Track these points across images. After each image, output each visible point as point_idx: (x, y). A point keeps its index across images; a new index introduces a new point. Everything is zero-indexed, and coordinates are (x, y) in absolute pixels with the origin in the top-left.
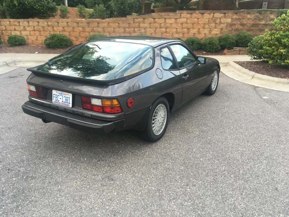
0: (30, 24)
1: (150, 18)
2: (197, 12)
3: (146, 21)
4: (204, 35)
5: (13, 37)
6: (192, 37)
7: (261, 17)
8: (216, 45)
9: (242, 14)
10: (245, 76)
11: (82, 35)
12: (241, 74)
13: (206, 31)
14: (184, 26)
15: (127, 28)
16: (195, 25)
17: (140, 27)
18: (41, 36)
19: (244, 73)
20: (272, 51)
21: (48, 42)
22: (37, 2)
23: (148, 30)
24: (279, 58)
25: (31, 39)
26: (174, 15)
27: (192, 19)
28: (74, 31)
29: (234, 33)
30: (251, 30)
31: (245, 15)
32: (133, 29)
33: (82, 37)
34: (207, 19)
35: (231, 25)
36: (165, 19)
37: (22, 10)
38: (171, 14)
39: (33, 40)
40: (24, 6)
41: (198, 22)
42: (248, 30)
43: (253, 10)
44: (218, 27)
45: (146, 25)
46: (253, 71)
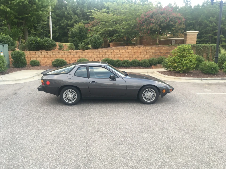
0: (42, 54)
1: (111, 50)
2: (137, 46)
3: (109, 51)
4: (141, 58)
5: (34, 61)
6: (134, 59)
7: (170, 49)
8: (147, 63)
9: (160, 47)
10: (161, 77)
11: (72, 59)
12: (159, 76)
13: (142, 56)
14: (130, 54)
15: (98, 55)
16: (135, 53)
17: (105, 55)
18: (48, 60)
19: (161, 76)
20: (172, 65)
21: (54, 63)
22: (46, 41)
23: (110, 56)
24: (175, 68)
25: (42, 62)
26: (124, 48)
27: (134, 50)
28: (68, 57)
29: (157, 57)
30: (165, 56)
31: (162, 48)
32: (102, 56)
33: (73, 60)
34: (142, 50)
35: (155, 53)
36: (119, 50)
37: (37, 46)
38: (123, 47)
39: (44, 62)
40: (38, 44)
41: (137, 51)
42: (164, 56)
43: (166, 45)
44: (148, 54)
45: (109, 53)
46: (165, 74)
